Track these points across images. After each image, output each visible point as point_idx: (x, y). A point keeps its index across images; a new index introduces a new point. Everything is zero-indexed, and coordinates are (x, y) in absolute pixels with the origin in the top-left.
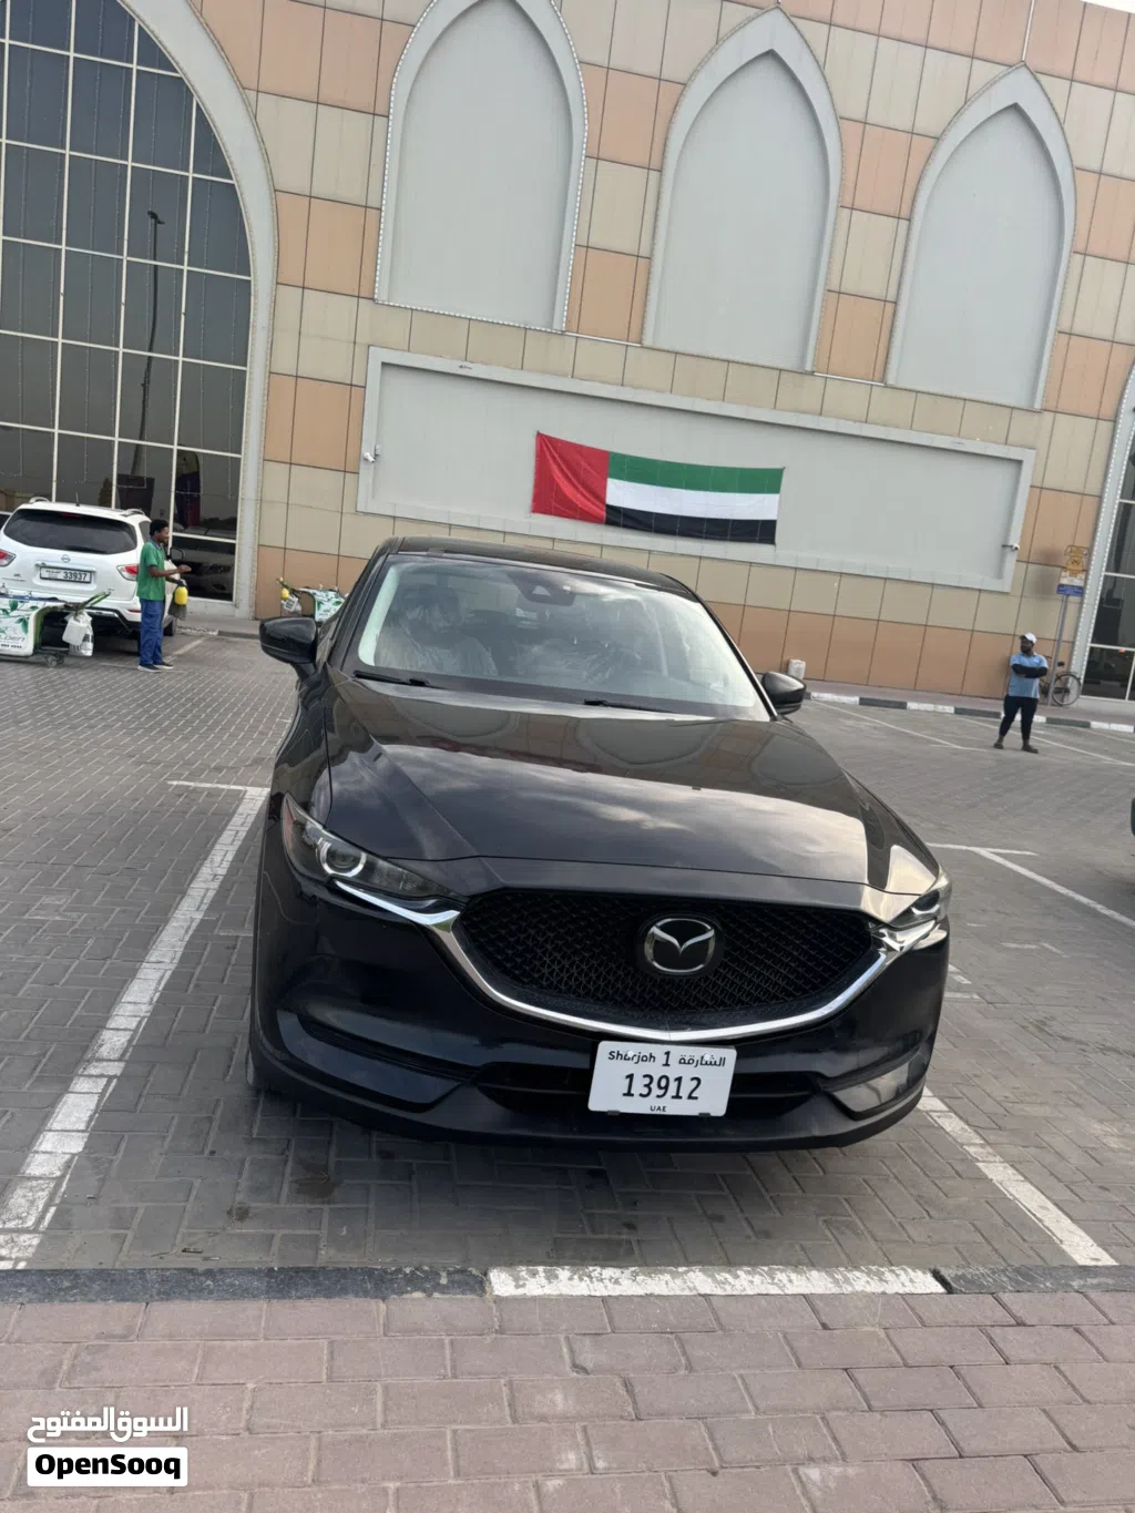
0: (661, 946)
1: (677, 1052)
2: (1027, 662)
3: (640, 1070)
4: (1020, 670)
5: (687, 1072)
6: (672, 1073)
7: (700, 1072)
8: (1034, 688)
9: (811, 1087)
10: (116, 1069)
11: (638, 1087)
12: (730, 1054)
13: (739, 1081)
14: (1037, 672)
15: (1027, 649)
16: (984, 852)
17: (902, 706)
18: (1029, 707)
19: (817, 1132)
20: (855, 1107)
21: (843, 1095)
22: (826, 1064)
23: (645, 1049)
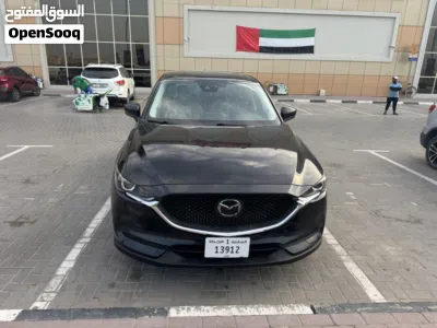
0: (223, 208)
1: (231, 240)
2: (395, 86)
3: (219, 245)
4: (392, 89)
5: (235, 245)
6: (230, 246)
7: (239, 245)
8: (397, 94)
9: (276, 247)
10: (88, 240)
11: (220, 250)
12: (248, 240)
13: (251, 247)
14: (398, 89)
15: (395, 81)
16: (372, 152)
17: (356, 102)
18: (395, 100)
19: (280, 260)
20: (294, 251)
21: (289, 249)
22: (281, 240)
23: (221, 239)
